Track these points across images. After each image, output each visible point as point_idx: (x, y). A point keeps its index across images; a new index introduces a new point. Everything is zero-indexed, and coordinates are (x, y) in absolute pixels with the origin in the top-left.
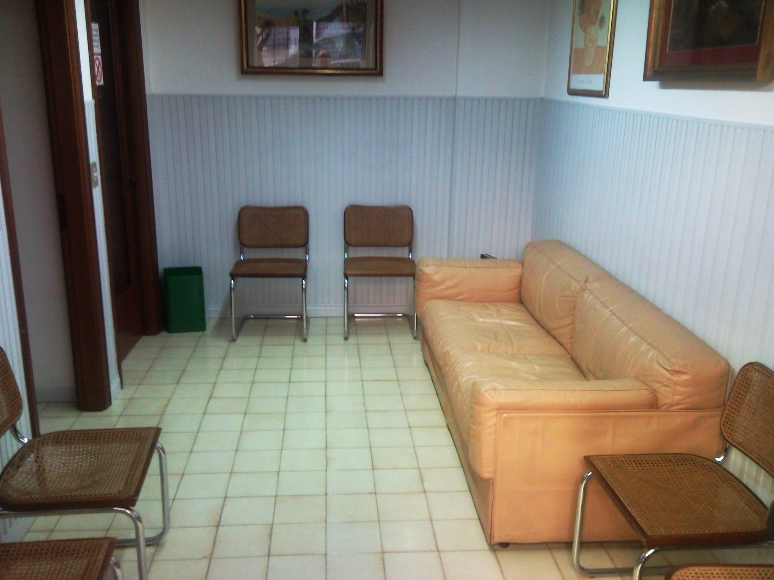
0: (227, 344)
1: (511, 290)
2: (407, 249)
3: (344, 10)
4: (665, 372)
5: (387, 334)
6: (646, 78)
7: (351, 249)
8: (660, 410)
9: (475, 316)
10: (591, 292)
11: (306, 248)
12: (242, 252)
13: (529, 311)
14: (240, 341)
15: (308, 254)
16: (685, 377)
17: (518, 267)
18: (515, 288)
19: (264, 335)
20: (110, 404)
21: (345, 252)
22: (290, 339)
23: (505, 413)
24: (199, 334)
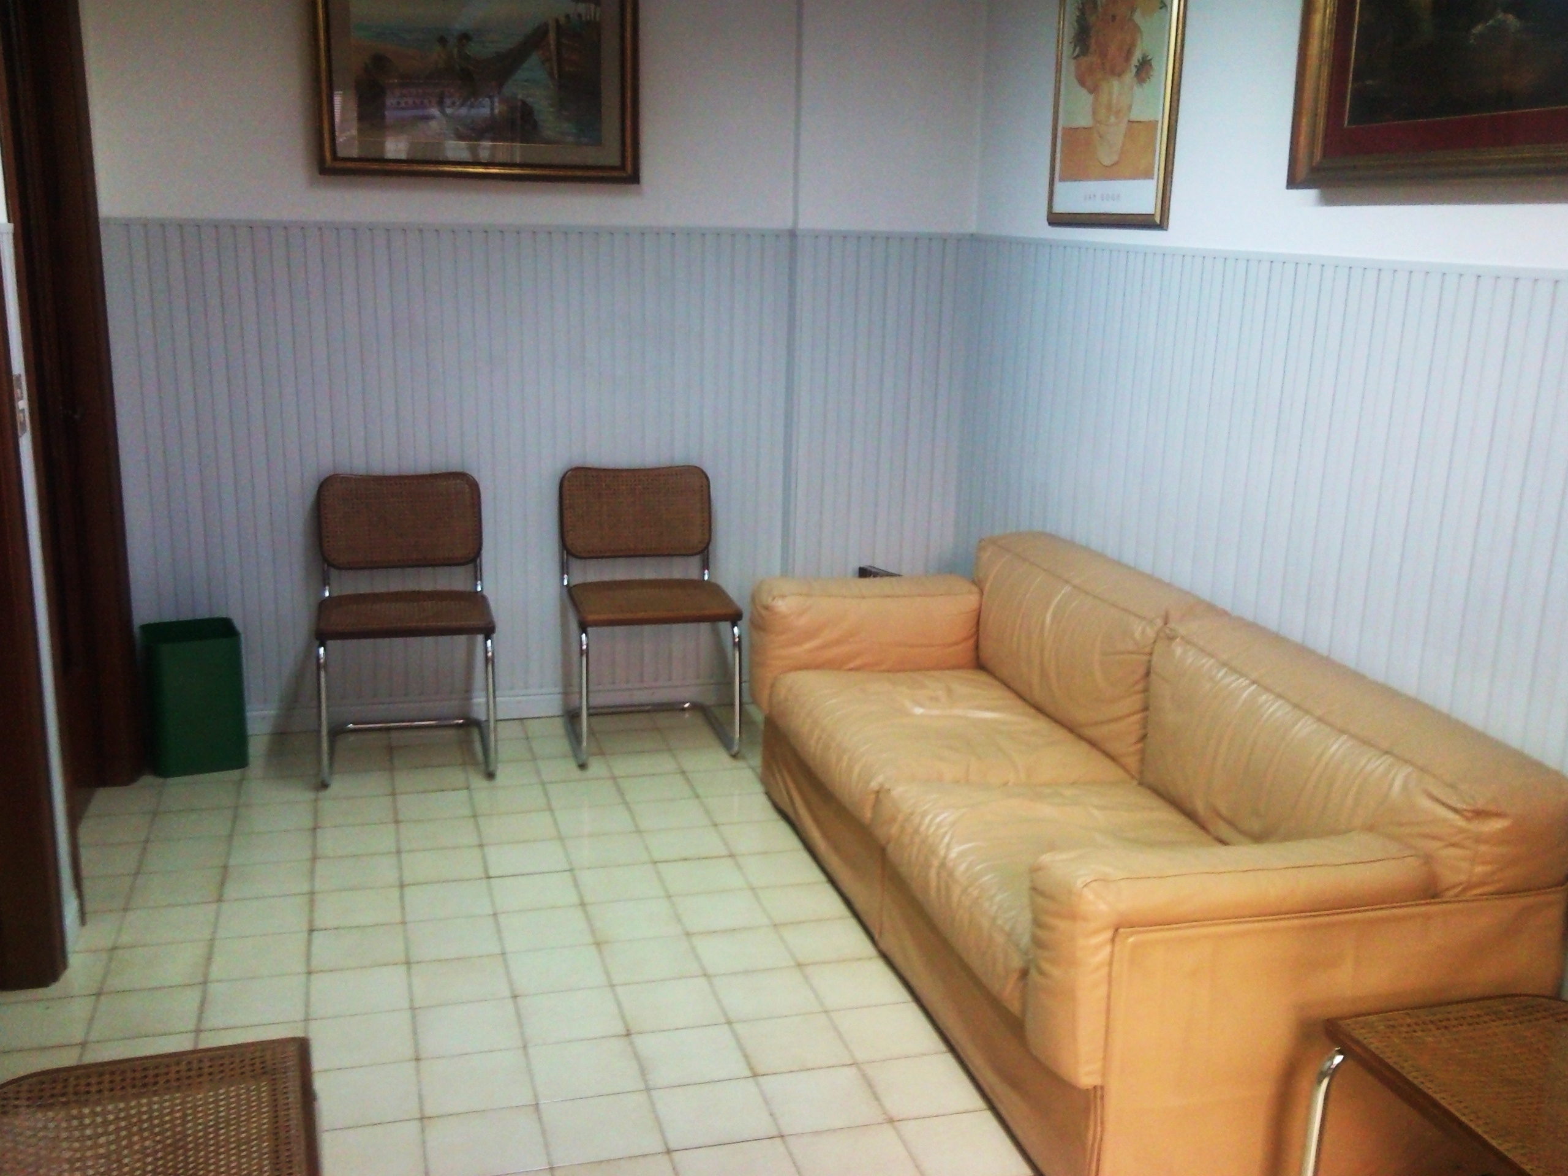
0: (309, 795)
1: (956, 643)
2: (695, 561)
3: (552, 36)
4: (1451, 815)
5: (670, 750)
6: (1293, 182)
7: (576, 565)
8: (1444, 899)
9: (908, 704)
10: (1187, 641)
11: (476, 567)
12: (325, 582)
13: (1007, 685)
14: (337, 785)
15: (481, 580)
16: (1496, 825)
17: (970, 592)
18: (966, 639)
19: (392, 769)
20: (64, 965)
21: (563, 575)
22: (456, 776)
23: (1132, 934)
24: (235, 774)
